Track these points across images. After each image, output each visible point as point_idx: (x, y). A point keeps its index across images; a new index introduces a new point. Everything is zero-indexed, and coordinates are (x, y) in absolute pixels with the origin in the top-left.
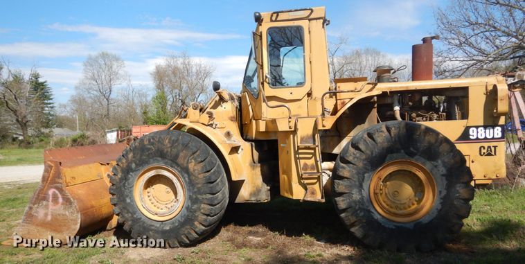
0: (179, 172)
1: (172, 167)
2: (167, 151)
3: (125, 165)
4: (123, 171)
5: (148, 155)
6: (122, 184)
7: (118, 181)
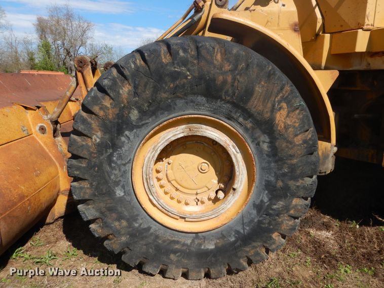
0: (246, 130)
1: (229, 118)
2: (225, 82)
3: (111, 114)
4: (105, 127)
5: (174, 92)
6: (104, 157)
7: (93, 149)
